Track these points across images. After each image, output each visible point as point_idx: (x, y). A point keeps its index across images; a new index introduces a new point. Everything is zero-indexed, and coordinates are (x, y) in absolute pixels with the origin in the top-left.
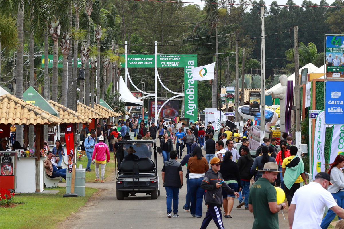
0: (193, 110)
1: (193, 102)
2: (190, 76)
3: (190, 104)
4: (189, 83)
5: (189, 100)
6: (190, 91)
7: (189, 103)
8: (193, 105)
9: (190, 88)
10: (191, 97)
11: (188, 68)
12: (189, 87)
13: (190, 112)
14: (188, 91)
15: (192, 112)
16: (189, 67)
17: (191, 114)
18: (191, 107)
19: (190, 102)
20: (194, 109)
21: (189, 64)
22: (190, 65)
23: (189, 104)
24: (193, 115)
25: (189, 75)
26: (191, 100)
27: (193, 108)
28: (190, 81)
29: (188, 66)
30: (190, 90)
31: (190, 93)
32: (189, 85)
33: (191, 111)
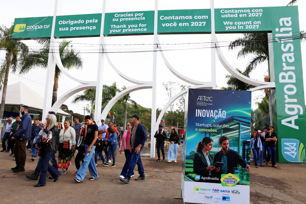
0: (296, 117)
1: (295, 100)
2: (285, 47)
3: (289, 103)
4: (284, 60)
5: (286, 97)
6: (287, 77)
7: (286, 101)
8: (295, 107)
9: (286, 71)
10: (290, 90)
11: (279, 32)
12: (284, 69)
13: (290, 122)
14: (284, 77)
15: (293, 122)
16: (282, 30)
17: (293, 126)
18: (291, 110)
19: (288, 100)
20: (298, 114)
21: (281, 25)
22: (284, 26)
23: (286, 105)
24: (297, 128)
25: (283, 45)
26: (290, 97)
27: (296, 112)
28: (286, 57)
29: (280, 27)
30: (287, 75)
31: (287, 80)
32: (284, 64)
33: (293, 119)
